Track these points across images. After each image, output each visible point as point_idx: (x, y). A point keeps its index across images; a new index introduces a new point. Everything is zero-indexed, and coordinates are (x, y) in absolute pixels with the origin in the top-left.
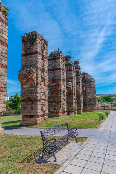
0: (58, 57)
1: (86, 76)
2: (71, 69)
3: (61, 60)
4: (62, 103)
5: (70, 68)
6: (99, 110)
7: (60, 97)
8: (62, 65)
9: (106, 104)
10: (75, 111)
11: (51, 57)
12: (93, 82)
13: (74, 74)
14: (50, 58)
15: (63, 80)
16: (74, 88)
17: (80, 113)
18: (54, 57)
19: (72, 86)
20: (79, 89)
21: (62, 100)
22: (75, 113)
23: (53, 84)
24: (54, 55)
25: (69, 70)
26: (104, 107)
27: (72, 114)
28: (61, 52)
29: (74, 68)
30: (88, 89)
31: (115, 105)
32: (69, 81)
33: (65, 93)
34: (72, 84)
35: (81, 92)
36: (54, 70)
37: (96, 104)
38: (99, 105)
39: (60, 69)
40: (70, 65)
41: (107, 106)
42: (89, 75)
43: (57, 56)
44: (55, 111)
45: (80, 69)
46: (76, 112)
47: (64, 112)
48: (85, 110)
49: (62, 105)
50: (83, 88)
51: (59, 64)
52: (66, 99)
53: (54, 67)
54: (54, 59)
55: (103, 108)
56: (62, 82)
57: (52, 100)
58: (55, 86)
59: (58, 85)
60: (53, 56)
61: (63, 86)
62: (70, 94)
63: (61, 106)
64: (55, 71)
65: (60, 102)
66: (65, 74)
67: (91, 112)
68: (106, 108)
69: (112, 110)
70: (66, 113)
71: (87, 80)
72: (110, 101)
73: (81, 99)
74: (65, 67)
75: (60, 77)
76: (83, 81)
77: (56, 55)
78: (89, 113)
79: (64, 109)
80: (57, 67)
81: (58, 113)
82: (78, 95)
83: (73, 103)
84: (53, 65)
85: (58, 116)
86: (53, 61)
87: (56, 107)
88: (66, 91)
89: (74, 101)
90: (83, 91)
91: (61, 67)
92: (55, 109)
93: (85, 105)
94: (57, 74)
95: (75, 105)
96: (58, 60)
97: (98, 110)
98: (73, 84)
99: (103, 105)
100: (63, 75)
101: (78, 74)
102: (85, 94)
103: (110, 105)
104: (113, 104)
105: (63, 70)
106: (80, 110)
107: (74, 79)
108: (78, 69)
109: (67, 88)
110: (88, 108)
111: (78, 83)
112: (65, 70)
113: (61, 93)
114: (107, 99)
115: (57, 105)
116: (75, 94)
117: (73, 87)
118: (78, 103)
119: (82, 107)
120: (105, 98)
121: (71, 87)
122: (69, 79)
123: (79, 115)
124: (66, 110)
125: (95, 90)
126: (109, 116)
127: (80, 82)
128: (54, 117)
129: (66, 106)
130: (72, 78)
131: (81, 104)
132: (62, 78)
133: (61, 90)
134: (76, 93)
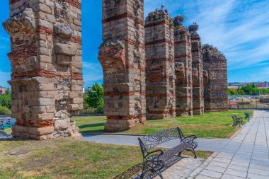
0: (161, 20)
1: (210, 52)
2: (183, 39)
3: (166, 25)
4: (168, 98)
5: (181, 38)
6: (233, 109)
7: (165, 87)
8: (169, 34)
9: (246, 99)
10: (190, 110)
11: (149, 20)
12: (223, 61)
13: (188, 49)
14: (148, 23)
15: (169, 60)
16: (189, 73)
17: (199, 114)
18: (155, 21)
19: (186, 69)
20: (197, 75)
21: (168, 92)
22: (190, 114)
23: (154, 67)
24: (154, 17)
25: (181, 42)
26: (242, 103)
27: (186, 115)
28: (166, 11)
29: (188, 38)
30: (213, 73)
31: (262, 101)
32: (179, 61)
33: (173, 81)
34: (185, 65)
35: (201, 78)
36: (154, 42)
37: (227, 99)
38: (233, 100)
39: (164, 40)
40: (182, 33)
41: (248, 103)
42: (216, 50)
43: (159, 18)
44: (157, 110)
45: (199, 39)
46: (192, 112)
47: (171, 112)
48: (207, 109)
49: (168, 101)
50: (204, 73)
51: (164, 33)
52: (174, 91)
53: (154, 38)
54: (154, 25)
55: (240, 106)
56: (167, 63)
57: (151, 92)
58: (157, 69)
59: (162, 68)
60: (152, 19)
61: (170, 70)
62: (181, 82)
63: (166, 102)
64: (156, 45)
65: (165, 95)
66: (173, 50)
67: (217, 113)
68: (245, 106)
69: (256, 109)
70: (174, 113)
71: (211, 58)
72: (254, 94)
73: (201, 91)
74: (172, 37)
75: (165, 54)
76: (204, 61)
77: (157, 17)
78: (214, 113)
79: (172, 106)
80: (160, 38)
81: (161, 112)
82: (196, 85)
83: (186, 97)
84: (153, 34)
85: (162, 118)
86: (152, 28)
87: (158, 104)
88: (175, 77)
89: (188, 94)
90: (205, 77)
91: (167, 37)
92: (156, 107)
93: (207, 100)
94: (159, 49)
95: (189, 101)
96: (160, 26)
97: (230, 109)
98: (187, 66)
99: (241, 101)
100: (169, 51)
101: (195, 48)
102: (207, 82)
103: (254, 100)
104: (258, 100)
105: (170, 42)
106: (199, 108)
107: (189, 57)
108: (196, 39)
109: (177, 72)
110: (213, 105)
111: (195, 64)
112: (173, 42)
113: (166, 81)
114: (248, 90)
115: (161, 101)
116: (190, 83)
117: (187, 71)
118: (196, 97)
119: (202, 104)
120: (243, 89)
121: (183, 70)
122: (180, 57)
123: (197, 117)
124: (174, 108)
125: (225, 76)
126: (252, 120)
127: (198, 62)
128: (156, 119)
129: (174, 103)
130: (185, 56)
131: (200, 99)
132: (167, 56)
133: (165, 77)
134: (191, 81)
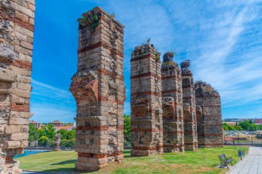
0: (146, 54)
1: (203, 88)
2: (173, 74)
3: (151, 59)
4: (154, 134)
5: (171, 73)
6: (229, 144)
7: (150, 122)
8: (155, 68)
9: (242, 134)
10: (181, 146)
11: (135, 54)
12: (216, 97)
13: (178, 84)
14: (134, 57)
15: (155, 94)
16: (180, 107)
17: (192, 150)
18: (141, 54)
19: (176, 103)
20: (189, 110)
21: (153, 127)
22: (181, 150)
23: (139, 100)
24: (140, 51)
25: (170, 77)
26: (238, 139)
27: (176, 152)
28: (152, 46)
29: (178, 73)
30: (207, 109)
31: (259, 137)
32: (169, 96)
33: (161, 116)
34: (175, 100)
35: (194, 113)
36: (140, 76)
37: (222, 134)
38: (227, 135)
39: (149, 74)
40: (172, 68)
41: (244, 139)
42: (209, 86)
43: (145, 52)
44: (142, 146)
45: (191, 75)
46: (183, 148)
47: (158, 148)
48: (201, 145)
49: (153, 136)
50: (197, 108)
51: (149, 66)
52: (162, 127)
53: (139, 72)
54: (140, 58)
55: (236, 142)
56: (153, 97)
57: (136, 127)
58: (142, 103)
59: (147, 102)
60: (138, 53)
61: (156, 104)
62: (170, 117)
63: (151, 138)
64: (141, 78)
65: (150, 130)
66: (160, 84)
67: (212, 149)
68: (241, 142)
69: (252, 145)
70: (162, 150)
71: (205, 94)
72: (252, 130)
73: (194, 125)
74: (159, 71)
75: (150, 87)
76: (197, 97)
77: (143, 51)
78: (209, 149)
79: (159, 142)
80: (145, 71)
81: (146, 149)
82: (188, 120)
83: (176, 132)
84: (139, 68)
85: (147, 155)
86: (138, 61)
87: (143, 140)
88: (161, 111)
89: (179, 130)
90: (198, 112)
91: (153, 70)
92: (141, 143)
93: (201, 135)
94: (145, 83)
95: (180, 137)
96: (146, 60)
97: (226, 144)
98: (177, 101)
99: (236, 137)
100: (155, 85)
101: (186, 84)
102: (201, 118)
103: (250, 136)
104: (255, 136)
105: (156, 76)
106: (192, 144)
107: (179, 92)
108: (188, 75)
109: (165, 107)
110: (207, 141)
111: (187, 99)
112: (160, 76)
113: (151, 115)
114: (245, 126)
115: (145, 136)
116: (180, 118)
117: (177, 106)
118: (188, 133)
119: (195, 140)
120: (241, 125)
121: (173, 105)
122: (168, 92)
123: (189, 154)
124: (161, 144)
125: (219, 112)
127: (190, 98)
128: (141, 156)
129: (162, 138)
130: (175, 90)
131: (193, 134)
132: (153, 90)
133: (151, 111)
134: (182, 116)
